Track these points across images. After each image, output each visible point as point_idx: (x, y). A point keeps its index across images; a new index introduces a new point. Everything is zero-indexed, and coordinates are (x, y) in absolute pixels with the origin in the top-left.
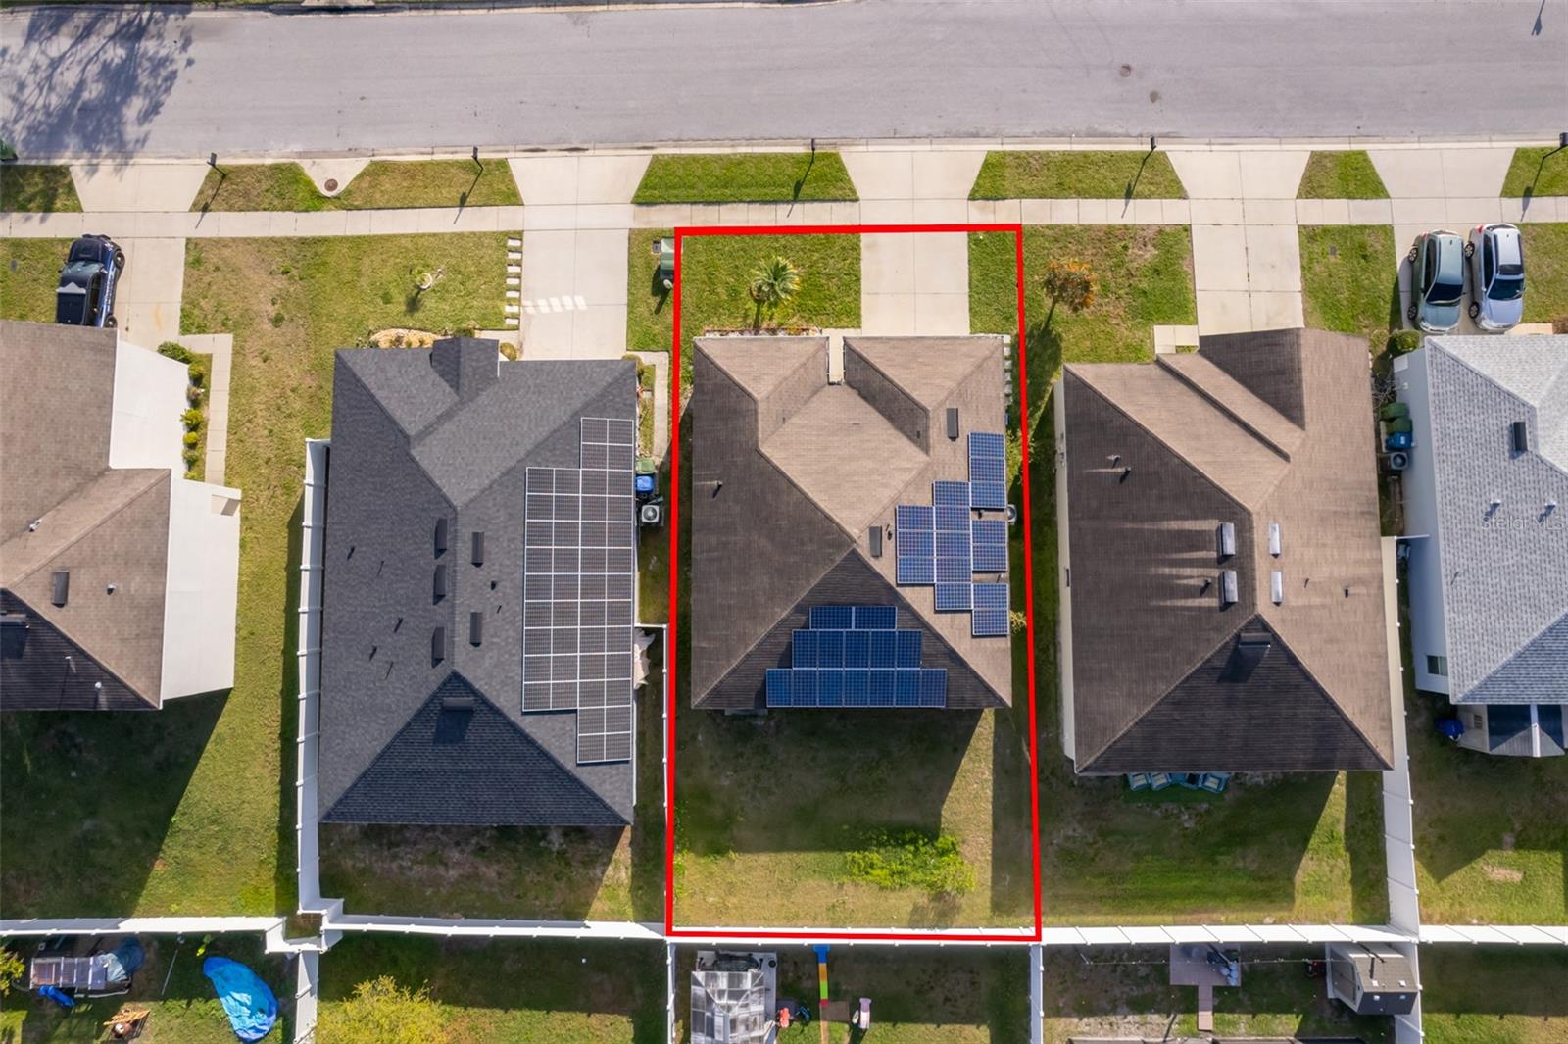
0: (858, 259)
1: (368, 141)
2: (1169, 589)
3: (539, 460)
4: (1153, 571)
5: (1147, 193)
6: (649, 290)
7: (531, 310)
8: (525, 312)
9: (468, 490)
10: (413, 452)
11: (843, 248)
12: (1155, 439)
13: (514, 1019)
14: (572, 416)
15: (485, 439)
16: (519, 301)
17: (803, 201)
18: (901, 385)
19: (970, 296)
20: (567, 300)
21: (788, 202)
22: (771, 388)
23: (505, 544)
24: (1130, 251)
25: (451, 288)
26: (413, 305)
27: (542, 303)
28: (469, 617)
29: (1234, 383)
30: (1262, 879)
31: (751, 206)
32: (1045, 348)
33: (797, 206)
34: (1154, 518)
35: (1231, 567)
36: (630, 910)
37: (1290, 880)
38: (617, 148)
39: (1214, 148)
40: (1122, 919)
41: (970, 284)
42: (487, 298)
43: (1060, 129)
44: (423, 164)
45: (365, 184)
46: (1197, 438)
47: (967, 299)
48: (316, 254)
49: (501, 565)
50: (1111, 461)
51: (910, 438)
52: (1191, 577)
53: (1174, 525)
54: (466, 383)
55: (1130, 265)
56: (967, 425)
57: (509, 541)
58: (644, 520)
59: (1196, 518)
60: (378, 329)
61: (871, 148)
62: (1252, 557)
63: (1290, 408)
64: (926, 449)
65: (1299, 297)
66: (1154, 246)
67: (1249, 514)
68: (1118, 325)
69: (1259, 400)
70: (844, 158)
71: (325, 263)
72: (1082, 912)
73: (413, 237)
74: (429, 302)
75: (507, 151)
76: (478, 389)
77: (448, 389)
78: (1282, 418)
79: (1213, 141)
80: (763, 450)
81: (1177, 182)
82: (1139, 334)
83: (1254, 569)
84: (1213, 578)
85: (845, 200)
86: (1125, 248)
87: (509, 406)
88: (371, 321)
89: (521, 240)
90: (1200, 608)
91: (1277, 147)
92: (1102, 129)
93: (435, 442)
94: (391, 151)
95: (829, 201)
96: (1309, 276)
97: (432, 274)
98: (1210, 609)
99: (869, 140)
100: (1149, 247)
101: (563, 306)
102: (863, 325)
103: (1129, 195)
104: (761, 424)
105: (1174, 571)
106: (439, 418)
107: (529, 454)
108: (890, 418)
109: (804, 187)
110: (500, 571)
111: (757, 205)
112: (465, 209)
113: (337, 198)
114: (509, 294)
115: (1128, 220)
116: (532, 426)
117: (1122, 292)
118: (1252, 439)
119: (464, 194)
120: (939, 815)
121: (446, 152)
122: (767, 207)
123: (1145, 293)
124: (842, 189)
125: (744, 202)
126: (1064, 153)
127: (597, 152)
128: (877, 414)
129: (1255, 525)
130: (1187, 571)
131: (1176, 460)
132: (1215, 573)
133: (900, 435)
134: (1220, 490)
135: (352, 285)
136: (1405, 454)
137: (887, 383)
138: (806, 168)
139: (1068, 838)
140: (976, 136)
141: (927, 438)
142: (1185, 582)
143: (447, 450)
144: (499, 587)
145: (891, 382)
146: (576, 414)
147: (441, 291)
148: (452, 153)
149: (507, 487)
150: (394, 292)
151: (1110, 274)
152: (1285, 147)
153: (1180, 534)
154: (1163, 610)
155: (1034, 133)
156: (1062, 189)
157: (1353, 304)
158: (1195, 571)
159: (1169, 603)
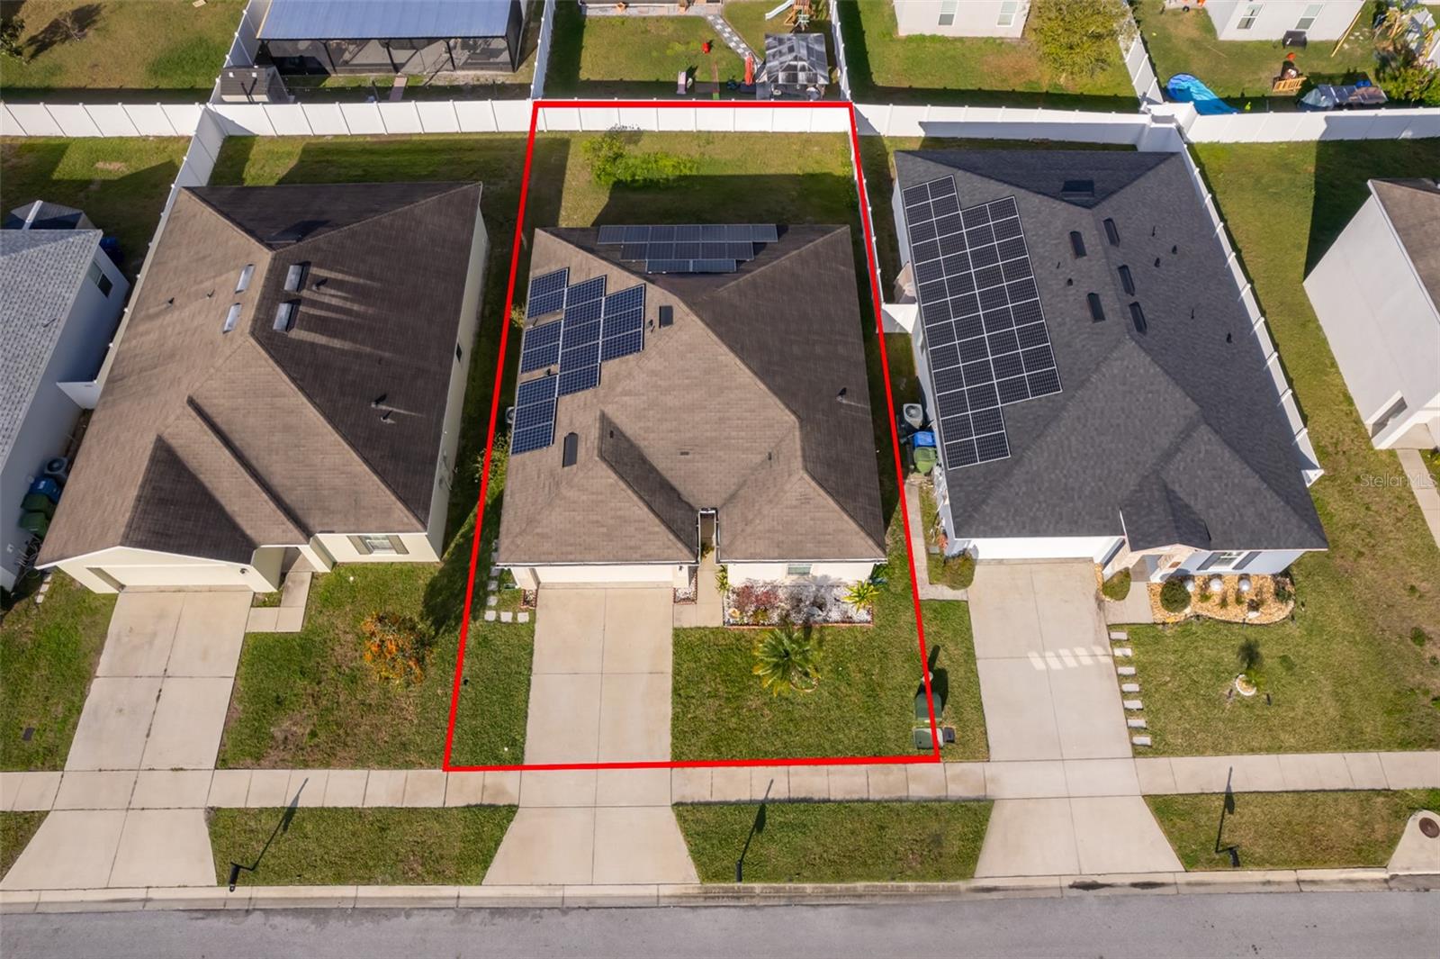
0: (676, 718)
1: (1403, 902)
2: (358, 293)
3: (1050, 404)
4: (370, 311)
5: (263, 817)
6: (951, 677)
7: (1099, 651)
8: (1105, 648)
9: (1123, 359)
10: (1197, 408)
11: (695, 733)
12: (336, 427)
13: (972, 84)
14: (1022, 457)
15: (1118, 425)
16: (1117, 662)
17: (751, 802)
18: (630, 492)
19: (530, 669)
20: (1055, 664)
21: (773, 801)
22: (787, 487)
23: (1068, 319)
24: (308, 731)
25: (1209, 676)
26: (1250, 655)
27: (1087, 661)
28: (1087, 252)
29: (223, 501)
30: (328, 161)
31: (825, 796)
32: (444, 604)
33: (760, 796)
34: (358, 355)
35: (287, 294)
36: (886, 142)
37: (301, 161)
38: (1029, 889)
39: (141, 894)
40: (457, 137)
41: (529, 685)
42: (1159, 663)
43: (368, 925)
44: (1308, 863)
45: (1380, 831)
46: (287, 429)
47: (534, 667)
48: (1407, 725)
49: (1067, 301)
50: (392, 419)
51: (622, 434)
52: (333, 296)
53: (336, 343)
54: (1157, 494)
55: (314, 710)
56: (555, 452)
57: (1065, 324)
58: (919, 406)
59: (312, 345)
60: (1283, 623)
61: (652, 891)
62: (263, 297)
63: (167, 461)
64: (604, 418)
65: (100, 671)
66: (273, 738)
67: (253, 334)
68: (345, 632)
69: (201, 477)
70: (692, 872)
71: (1389, 713)
72: (491, 141)
73: (1280, 749)
74: (1231, 658)
75: (1189, 884)
76: (1141, 491)
77: (1177, 488)
78: (181, 453)
79: (140, 906)
80: (793, 417)
81: (215, 836)
82: (322, 620)
83: (264, 286)
84: (309, 289)
85: (692, 804)
86: (313, 734)
87: (1098, 471)
88: (1297, 634)
89: (1133, 744)
90: (331, 270)
91: (46, 897)
92: (305, 923)
93: (1175, 420)
94: (1362, 887)
95: (716, 804)
96: (76, 699)
97: (1238, 694)
98: (320, 266)
99: (655, 905)
100: (279, 735)
101: (1059, 656)
102: (671, 631)
103: (290, 813)
104: (798, 445)
105: (348, 305)
106: (1178, 450)
107: (1064, 407)
108: (643, 460)
109: (751, 823)
110: (1066, 296)
111: (816, 797)
112: (1224, 790)
113: (1413, 809)
114: (1130, 670)
115: (299, 775)
116: (1066, 442)
117: (332, 674)
118: (224, 427)
119: (1231, 812)
120: (610, 198)
121: (1279, 883)
122: (802, 795)
123: (303, 673)
124: (697, 822)
125: (835, 801)
126: (369, 881)
127: (1055, 882)
128: (659, 468)
129: (250, 323)
130: (334, 302)
131: (317, 401)
132: (305, 293)
133: (632, 439)
134: (277, 362)
135: (1340, 682)
136: (47, 472)
137: (646, 498)
138: (748, 854)
139: (495, 184)
140: (498, 911)
141: (602, 429)
142: (339, 294)
143: (1159, 412)
144: (1063, 283)
145: (641, 498)
146: (1018, 462)
147: (1220, 674)
148: (1269, 883)
149: (1080, 370)
150: (1280, 670)
151: (341, 699)
152: (33, 897)
153: (333, 334)
154: (370, 276)
155: (408, 913)
156: (384, 821)
157: (32, 663)
158: (326, 300)
159: (361, 281)
